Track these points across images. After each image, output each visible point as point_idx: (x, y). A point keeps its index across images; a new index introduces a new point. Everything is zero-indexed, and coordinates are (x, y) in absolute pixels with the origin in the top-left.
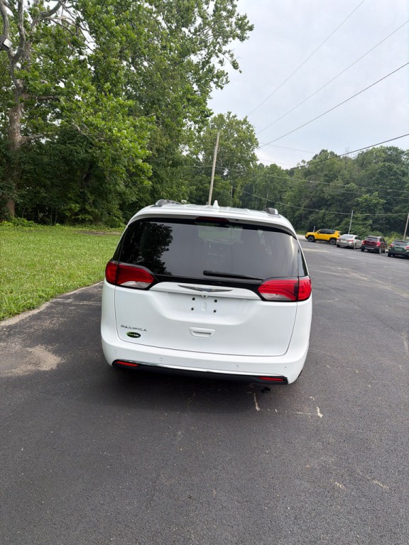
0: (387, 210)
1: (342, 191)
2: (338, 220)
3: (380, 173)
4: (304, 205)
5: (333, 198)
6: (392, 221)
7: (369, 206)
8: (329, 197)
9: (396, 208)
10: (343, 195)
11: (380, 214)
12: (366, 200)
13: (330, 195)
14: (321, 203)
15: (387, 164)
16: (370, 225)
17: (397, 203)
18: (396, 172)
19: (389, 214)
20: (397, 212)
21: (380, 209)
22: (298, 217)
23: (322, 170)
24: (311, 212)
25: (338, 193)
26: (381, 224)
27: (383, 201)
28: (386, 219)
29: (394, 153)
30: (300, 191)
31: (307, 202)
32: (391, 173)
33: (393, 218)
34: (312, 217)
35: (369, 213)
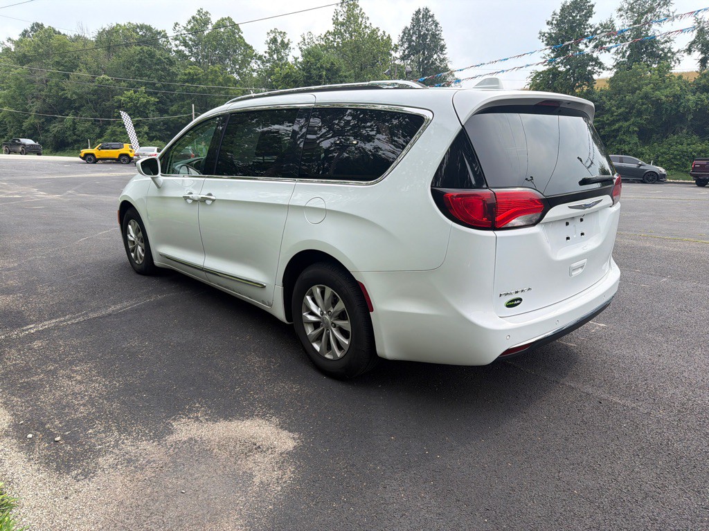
0: (162, 112)
1: (93, 86)
2: (98, 130)
3: (140, 61)
4: (34, 109)
5: (81, 97)
6: (172, 125)
7: (137, 107)
8: (75, 97)
9: (174, 108)
10: (95, 92)
11: (154, 117)
12: (131, 99)
13: (74, 93)
14: (63, 105)
15: (145, 48)
16: (146, 133)
17: (171, 101)
18: (159, 59)
19: (166, 117)
20: (175, 113)
21: (153, 111)
22: (30, 129)
23: (47, 55)
24: (49, 121)
25: (87, 90)
26: (160, 131)
27: (153, 99)
28: (164, 124)
29: (148, 34)
30: (20, 87)
31: (38, 105)
32: (154, 61)
33: (172, 122)
34: (55, 128)
35: (140, 116)
